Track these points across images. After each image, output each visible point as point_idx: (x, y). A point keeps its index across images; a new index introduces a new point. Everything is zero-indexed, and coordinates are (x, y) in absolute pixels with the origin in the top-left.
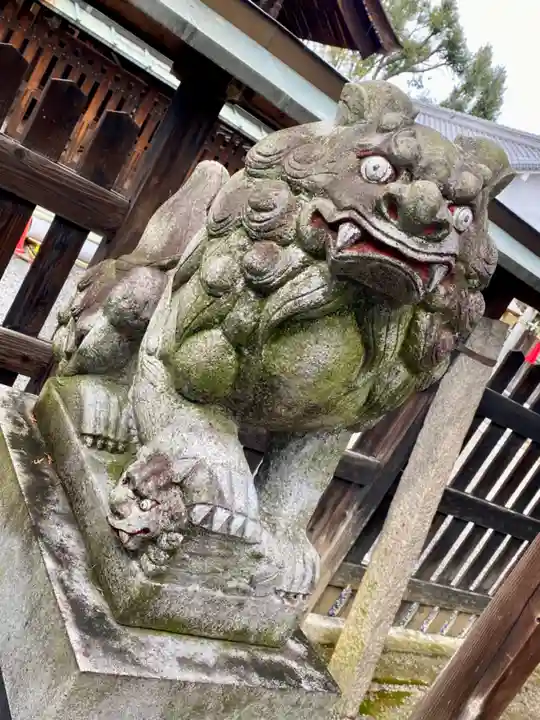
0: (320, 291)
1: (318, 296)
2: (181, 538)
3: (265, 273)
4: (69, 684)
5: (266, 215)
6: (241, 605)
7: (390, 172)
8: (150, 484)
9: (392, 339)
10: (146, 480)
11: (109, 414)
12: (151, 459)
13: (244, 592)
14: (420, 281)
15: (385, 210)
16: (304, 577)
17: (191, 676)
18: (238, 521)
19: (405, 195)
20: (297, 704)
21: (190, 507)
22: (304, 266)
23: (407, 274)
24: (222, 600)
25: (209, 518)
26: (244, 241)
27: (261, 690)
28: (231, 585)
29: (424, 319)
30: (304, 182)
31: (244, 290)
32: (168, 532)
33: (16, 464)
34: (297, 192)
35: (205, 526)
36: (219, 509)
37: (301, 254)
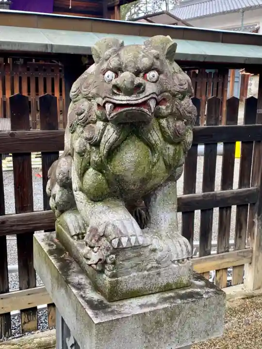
0: (114, 134)
1: (115, 136)
2: (114, 256)
3: (93, 137)
4: (94, 331)
5: (83, 115)
6: (159, 274)
7: (114, 75)
8: (93, 241)
9: (156, 137)
10: (91, 241)
11: (78, 223)
12: (90, 231)
13: (157, 268)
14: (146, 110)
15: (115, 91)
16: (182, 251)
17: (147, 310)
18: (133, 239)
19: (118, 83)
20: (205, 306)
21: (111, 242)
22: (105, 127)
23: (138, 110)
24: (149, 275)
25: (120, 243)
26: (82, 129)
27: (183, 305)
28: (149, 266)
29: (164, 122)
30: (90, 95)
31: (91, 148)
32: (108, 256)
33: (53, 261)
34: (90, 100)
35: (121, 247)
36: (122, 238)
37: (102, 123)
